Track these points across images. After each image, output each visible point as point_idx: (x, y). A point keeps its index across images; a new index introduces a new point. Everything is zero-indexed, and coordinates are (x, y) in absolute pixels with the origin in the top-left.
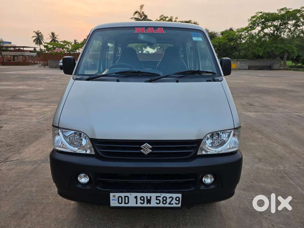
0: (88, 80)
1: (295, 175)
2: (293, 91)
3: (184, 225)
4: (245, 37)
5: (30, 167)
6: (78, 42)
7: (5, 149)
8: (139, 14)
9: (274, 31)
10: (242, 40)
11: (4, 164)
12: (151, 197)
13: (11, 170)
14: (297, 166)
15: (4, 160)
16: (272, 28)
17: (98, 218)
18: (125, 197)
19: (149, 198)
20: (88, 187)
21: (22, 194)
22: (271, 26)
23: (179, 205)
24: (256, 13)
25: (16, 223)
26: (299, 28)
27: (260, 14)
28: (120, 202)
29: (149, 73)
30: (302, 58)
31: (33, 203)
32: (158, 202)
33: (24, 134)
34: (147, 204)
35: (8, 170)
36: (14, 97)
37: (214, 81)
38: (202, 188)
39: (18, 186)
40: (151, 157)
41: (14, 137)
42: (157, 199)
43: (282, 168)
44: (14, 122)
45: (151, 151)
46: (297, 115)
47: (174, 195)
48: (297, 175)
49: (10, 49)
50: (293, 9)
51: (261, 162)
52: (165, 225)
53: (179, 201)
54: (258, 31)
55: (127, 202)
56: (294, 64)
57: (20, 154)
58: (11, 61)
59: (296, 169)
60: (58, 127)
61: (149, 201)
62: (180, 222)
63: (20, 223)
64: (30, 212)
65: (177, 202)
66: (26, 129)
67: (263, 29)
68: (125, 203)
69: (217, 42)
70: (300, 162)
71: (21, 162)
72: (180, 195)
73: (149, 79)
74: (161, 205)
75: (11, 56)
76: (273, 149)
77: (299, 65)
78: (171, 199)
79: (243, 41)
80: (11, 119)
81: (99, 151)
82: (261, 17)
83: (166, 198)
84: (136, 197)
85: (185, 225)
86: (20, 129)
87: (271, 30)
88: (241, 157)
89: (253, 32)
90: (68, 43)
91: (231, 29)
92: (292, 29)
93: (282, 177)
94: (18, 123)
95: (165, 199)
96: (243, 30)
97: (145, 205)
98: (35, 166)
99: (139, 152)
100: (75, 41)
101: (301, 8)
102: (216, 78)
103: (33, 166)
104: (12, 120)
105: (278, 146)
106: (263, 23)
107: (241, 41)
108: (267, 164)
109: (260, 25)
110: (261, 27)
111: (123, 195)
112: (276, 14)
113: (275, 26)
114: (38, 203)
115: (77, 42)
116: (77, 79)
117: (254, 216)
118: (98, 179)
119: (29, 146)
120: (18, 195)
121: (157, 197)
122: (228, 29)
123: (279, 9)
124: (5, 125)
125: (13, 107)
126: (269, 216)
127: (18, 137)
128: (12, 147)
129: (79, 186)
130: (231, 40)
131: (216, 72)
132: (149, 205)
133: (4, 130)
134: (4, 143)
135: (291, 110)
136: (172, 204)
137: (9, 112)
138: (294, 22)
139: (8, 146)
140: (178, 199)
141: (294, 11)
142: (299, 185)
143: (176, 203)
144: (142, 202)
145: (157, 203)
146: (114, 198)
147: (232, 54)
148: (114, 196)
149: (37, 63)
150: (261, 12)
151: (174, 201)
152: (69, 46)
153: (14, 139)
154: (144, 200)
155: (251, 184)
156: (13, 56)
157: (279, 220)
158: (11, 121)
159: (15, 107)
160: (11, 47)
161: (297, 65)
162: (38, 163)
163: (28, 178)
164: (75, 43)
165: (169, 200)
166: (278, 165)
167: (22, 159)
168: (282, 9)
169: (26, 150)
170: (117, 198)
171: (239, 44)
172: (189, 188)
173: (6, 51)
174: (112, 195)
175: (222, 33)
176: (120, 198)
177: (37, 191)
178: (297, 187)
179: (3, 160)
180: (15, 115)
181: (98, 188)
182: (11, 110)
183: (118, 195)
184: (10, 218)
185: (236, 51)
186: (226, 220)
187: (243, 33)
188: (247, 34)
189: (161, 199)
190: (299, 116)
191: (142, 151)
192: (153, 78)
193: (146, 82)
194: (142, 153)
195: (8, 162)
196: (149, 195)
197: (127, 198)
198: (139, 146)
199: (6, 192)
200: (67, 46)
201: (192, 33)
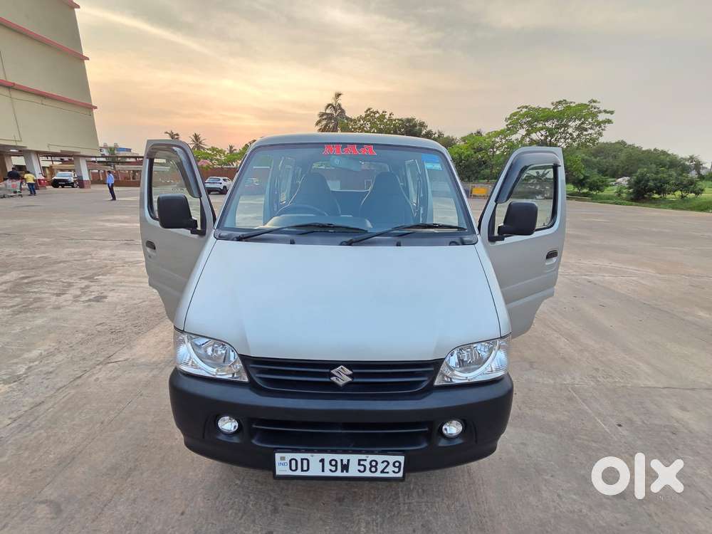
0: (240, 239)
1: (590, 395)
2: (577, 237)
3: (406, 495)
4: (501, 146)
5: (145, 374)
6: (235, 150)
7: (108, 339)
8: (334, 107)
9: (546, 137)
10: (495, 150)
11: (103, 369)
12: (348, 460)
13: (114, 379)
14: (594, 377)
15: (104, 361)
16: (543, 132)
17: (256, 481)
18: (302, 460)
19: (345, 462)
20: (236, 440)
21: (130, 428)
22: (542, 129)
23: (400, 475)
24: (519, 108)
25: (115, 487)
26: (585, 133)
27: (524, 110)
28: (294, 468)
29: (347, 228)
30: (588, 180)
31: (146, 446)
32: (362, 468)
33: (140, 310)
34: (342, 471)
35: (109, 379)
36: (129, 242)
37: (463, 243)
38: (443, 443)
39: (124, 411)
40: (349, 391)
41: (124, 317)
42: (359, 464)
43: (568, 380)
44: (127, 288)
45: (349, 379)
46: (585, 279)
47: (391, 459)
48: (594, 395)
49: (128, 160)
50: (577, 103)
51: (534, 369)
52: (372, 496)
53: (399, 467)
54: (521, 136)
55: (305, 468)
56: (576, 190)
57: (131, 348)
58: (130, 179)
59: (592, 383)
60: (183, 331)
61: (345, 467)
62: (400, 490)
63: (121, 488)
64: (140, 464)
65: (397, 470)
66: (145, 301)
67: (528, 134)
68: (302, 470)
69: (457, 153)
70: (597, 370)
71: (132, 365)
72: (401, 459)
73: (348, 239)
74: (367, 474)
75: (129, 171)
76: (552, 344)
77: (585, 191)
78: (386, 464)
79: (498, 152)
80: (121, 282)
81: (256, 377)
82: (526, 115)
83: (377, 463)
84: (322, 461)
85: (407, 497)
86: (135, 302)
87: (542, 135)
88: (510, 385)
89: (514, 137)
90: (220, 152)
91: (479, 133)
92: (575, 135)
93: (570, 399)
94: (133, 290)
95: (374, 464)
96: (498, 134)
97: (339, 474)
98: (155, 372)
99: (328, 380)
100: (231, 147)
101: (590, 102)
102: (466, 238)
103: (151, 371)
104: (123, 284)
105: (560, 338)
106: (529, 123)
107: (494, 152)
108: (543, 373)
109: (524, 126)
110: (527, 130)
111: (298, 456)
112: (549, 109)
113: (548, 130)
114: (154, 448)
115: (234, 148)
116: (220, 238)
117: (527, 477)
118: (254, 426)
119: (147, 334)
120: (123, 431)
121: (360, 460)
122: (474, 131)
123: (555, 102)
124: (111, 294)
125: (127, 260)
126: (552, 476)
127: (131, 316)
128: (120, 334)
129: (221, 437)
130: (479, 150)
131: (465, 227)
132: (345, 474)
133: (109, 303)
134: (106, 327)
135: (576, 272)
136: (388, 473)
137: (120, 270)
138: (578, 122)
139: (112, 332)
140: (397, 464)
141: (579, 105)
142: (599, 415)
143: (394, 472)
144: (333, 468)
145: (359, 471)
146: (282, 462)
147: (479, 172)
148: (283, 458)
149: (170, 182)
150: (526, 107)
151: (390, 469)
152: (220, 156)
153: (123, 319)
154: (336, 465)
155: (519, 411)
156: (133, 171)
157: (569, 485)
158: (123, 286)
159: (131, 260)
160: (130, 157)
161: (582, 192)
162: (160, 366)
163: (141, 395)
164: (231, 151)
165: (380, 467)
166: (562, 374)
167: (133, 359)
168: (560, 102)
169: (143, 341)
170: (287, 461)
171: (491, 157)
172: (419, 445)
173: (123, 163)
174: (278, 456)
175: (464, 139)
176: (293, 462)
177: (155, 422)
178: (596, 418)
179: (102, 359)
180: (129, 276)
181: (254, 441)
182: (123, 266)
183: (289, 456)
184: (105, 477)
185: (486, 168)
186: (479, 485)
187: (498, 140)
188: (504, 141)
189: (367, 464)
190: (590, 282)
191: (333, 379)
192: (356, 237)
193: (341, 244)
194: (333, 383)
195: (111, 365)
196: (345, 457)
197: (305, 462)
198: (328, 371)
199: (102, 423)
200: (218, 157)
201: (424, 156)
